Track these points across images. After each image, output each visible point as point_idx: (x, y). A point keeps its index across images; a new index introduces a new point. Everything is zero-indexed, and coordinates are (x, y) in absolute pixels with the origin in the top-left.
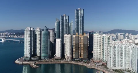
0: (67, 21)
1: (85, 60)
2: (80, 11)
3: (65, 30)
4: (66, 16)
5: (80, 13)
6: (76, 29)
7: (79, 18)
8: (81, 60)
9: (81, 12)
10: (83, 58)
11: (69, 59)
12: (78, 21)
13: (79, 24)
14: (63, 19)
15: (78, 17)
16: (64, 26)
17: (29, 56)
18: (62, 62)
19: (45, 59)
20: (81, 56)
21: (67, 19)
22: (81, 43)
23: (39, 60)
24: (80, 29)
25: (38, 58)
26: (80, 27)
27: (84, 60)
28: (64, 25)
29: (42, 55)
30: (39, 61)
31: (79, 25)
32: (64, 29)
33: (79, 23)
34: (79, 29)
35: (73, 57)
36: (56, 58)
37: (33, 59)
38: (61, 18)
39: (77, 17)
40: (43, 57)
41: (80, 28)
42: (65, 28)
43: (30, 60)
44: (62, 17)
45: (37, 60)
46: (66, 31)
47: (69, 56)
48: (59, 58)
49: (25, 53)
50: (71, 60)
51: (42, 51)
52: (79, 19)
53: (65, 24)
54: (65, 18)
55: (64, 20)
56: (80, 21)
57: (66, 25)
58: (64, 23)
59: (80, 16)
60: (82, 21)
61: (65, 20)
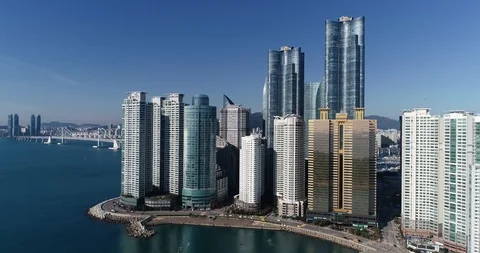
0: (297, 71)
1: (360, 223)
2: (346, 28)
3: (287, 104)
4: (289, 52)
5: (346, 36)
6: (329, 99)
7: (345, 54)
8: (343, 223)
9: (351, 30)
10: (350, 212)
11: (291, 213)
12: (341, 68)
13: (341, 77)
14: (278, 65)
15: (341, 50)
16: (284, 90)
17: (136, 193)
19: (196, 208)
20: (341, 206)
21: (296, 60)
22: (342, 152)
23: (171, 209)
24: (349, 99)
25: (167, 203)
26: (349, 88)
27: (355, 222)
28: (281, 85)
29: (187, 191)
30: (173, 212)
31: (341, 84)
32: (281, 99)
33: (341, 73)
34: (345, 98)
35: (306, 204)
36: (239, 205)
37: (149, 203)
38: (271, 60)
39: (337, 51)
40: (189, 198)
41: (349, 94)
42: (287, 98)
43: (140, 206)
44: (274, 57)
45: (164, 209)
46: (291, 107)
47: (287, 201)
48: (251, 206)
49: (124, 183)
50: (298, 218)
51: (185, 177)
52: (342, 58)
53: (288, 82)
54: (290, 57)
55: (285, 69)
56: (349, 66)
57: (291, 86)
58: (281, 79)
59: (346, 45)
60: (358, 63)
61: (288, 65)
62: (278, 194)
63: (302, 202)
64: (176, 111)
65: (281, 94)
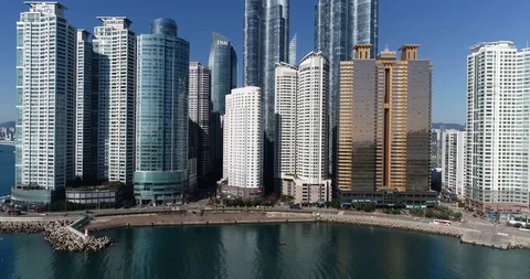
0: (284, 16)
1: (417, 203)
8: (394, 204)
10: (400, 189)
11: (314, 198)
12: (350, 11)
13: (350, 23)
14: (258, 6)
16: (267, 41)
17: (48, 182)
18: (272, 215)
19: (159, 203)
20: (385, 184)
22: (389, 106)
23: (117, 206)
25: (110, 196)
26: (360, 37)
27: (410, 202)
28: (263, 34)
29: (142, 175)
30: (122, 210)
31: (350, 32)
32: (263, 53)
33: (351, 18)
35: (334, 185)
36: (230, 194)
37: (74, 196)
40: (147, 186)
42: (272, 51)
43: (58, 202)
45: (104, 205)
47: (310, 181)
48: (252, 192)
49: (22, 164)
50: (328, 204)
51: (138, 153)
53: (272, 31)
55: (268, 12)
56: (361, 8)
58: (263, 27)
61: (273, 7)
62: (283, 176)
63: (330, 181)
64: (122, 43)
65: (263, 47)
